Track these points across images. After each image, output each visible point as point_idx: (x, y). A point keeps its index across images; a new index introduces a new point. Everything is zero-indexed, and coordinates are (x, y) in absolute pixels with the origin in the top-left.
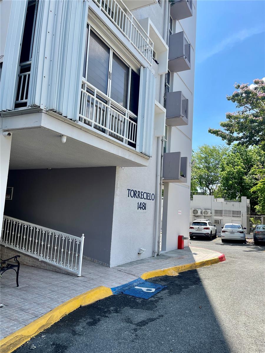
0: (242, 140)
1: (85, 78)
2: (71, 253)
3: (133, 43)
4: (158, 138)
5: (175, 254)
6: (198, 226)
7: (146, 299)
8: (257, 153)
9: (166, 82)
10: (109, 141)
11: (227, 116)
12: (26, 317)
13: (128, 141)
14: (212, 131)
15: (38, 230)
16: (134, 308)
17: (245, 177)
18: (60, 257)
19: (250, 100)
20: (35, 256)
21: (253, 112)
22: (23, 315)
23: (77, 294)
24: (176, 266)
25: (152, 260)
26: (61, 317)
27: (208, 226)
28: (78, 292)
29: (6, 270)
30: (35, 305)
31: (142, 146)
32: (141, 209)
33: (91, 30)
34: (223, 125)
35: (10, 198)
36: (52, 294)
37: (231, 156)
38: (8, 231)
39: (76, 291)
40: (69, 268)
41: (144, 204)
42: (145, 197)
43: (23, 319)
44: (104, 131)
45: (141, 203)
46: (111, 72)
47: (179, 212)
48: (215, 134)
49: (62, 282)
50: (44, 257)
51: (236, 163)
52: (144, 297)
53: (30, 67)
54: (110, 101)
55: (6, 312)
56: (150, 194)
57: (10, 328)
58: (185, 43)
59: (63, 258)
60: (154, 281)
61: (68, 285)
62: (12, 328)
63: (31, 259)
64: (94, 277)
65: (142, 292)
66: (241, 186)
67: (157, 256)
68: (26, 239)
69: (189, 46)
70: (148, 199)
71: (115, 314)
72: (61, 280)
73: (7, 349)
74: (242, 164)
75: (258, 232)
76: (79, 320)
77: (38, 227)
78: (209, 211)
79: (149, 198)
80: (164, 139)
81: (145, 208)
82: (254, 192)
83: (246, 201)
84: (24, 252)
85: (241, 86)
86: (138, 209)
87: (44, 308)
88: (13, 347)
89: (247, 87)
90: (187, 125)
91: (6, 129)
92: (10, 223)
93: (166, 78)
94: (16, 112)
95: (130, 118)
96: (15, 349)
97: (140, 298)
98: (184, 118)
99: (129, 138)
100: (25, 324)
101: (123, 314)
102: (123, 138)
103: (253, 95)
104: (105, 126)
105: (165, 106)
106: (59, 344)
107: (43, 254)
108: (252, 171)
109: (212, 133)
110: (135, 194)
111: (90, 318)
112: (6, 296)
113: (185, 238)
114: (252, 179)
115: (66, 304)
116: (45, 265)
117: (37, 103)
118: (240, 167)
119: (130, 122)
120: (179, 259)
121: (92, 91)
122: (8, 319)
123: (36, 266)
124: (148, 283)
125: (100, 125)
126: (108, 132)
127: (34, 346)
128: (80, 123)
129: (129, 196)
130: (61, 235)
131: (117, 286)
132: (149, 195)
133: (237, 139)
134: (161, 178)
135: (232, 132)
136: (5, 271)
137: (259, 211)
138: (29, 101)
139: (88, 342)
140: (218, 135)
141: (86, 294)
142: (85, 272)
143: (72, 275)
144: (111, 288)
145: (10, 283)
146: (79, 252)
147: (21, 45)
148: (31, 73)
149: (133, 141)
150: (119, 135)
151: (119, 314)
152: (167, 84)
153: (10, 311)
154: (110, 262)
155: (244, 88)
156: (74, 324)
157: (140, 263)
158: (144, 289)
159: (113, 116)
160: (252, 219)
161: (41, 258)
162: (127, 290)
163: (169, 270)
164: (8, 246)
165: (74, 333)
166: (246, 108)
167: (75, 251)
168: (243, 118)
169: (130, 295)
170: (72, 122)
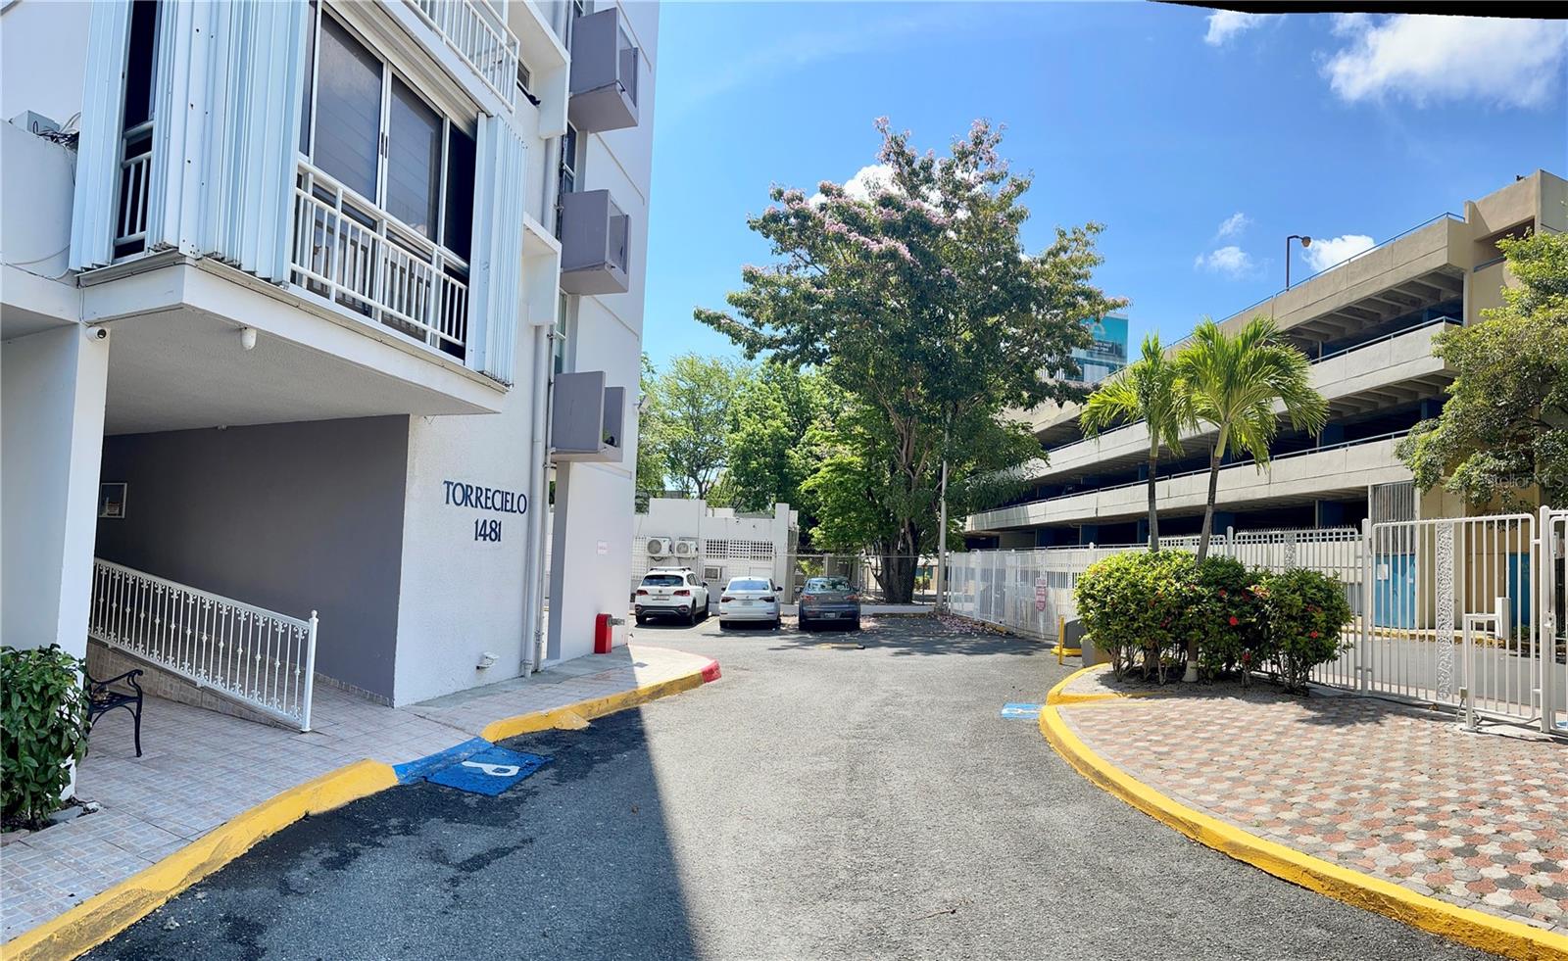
0: (784, 347)
1: (308, 155)
2: (283, 666)
3: (452, 43)
4: (537, 329)
5: (585, 666)
6: (659, 588)
7: (491, 797)
8: (823, 387)
9: (564, 161)
10: (381, 340)
11: (745, 274)
12: (155, 838)
13: (441, 339)
14: (703, 316)
15: (191, 601)
16: (457, 822)
17: (791, 452)
18: (252, 676)
19: (809, 238)
20: (185, 673)
21: (812, 271)
22: (149, 834)
23: (296, 780)
24: (584, 702)
25: (518, 687)
26: (250, 844)
27: (686, 586)
28: (299, 776)
29: (106, 710)
30: (183, 807)
31: (484, 352)
32: (485, 539)
33: (323, 11)
34: (736, 302)
35: (120, 514)
36: (228, 780)
37: (756, 389)
38: (115, 605)
39: (295, 771)
40: (278, 709)
41: (493, 524)
42: (498, 506)
43: (147, 846)
44: (366, 311)
45: (485, 521)
46: (387, 134)
47: (601, 548)
48: (712, 324)
49: (256, 745)
50: (208, 675)
51: (770, 412)
52: (487, 791)
53: (151, 138)
54: (385, 222)
55: (105, 825)
56: (513, 494)
57: (112, 869)
58: (620, 45)
59: (261, 679)
60: (517, 747)
61: (271, 756)
62: (117, 868)
63: (176, 683)
64: (348, 735)
65: (482, 778)
66: (781, 474)
67: (533, 673)
68: (161, 625)
69: (632, 56)
70: (506, 510)
71: (401, 837)
72: (254, 742)
73: (102, 925)
74: (786, 414)
75: (809, 597)
76: (300, 852)
77: (192, 591)
78: (692, 545)
79: (509, 507)
80: (556, 332)
81: (498, 537)
82: (812, 492)
83: (785, 517)
84: (157, 663)
85: (787, 194)
86: (476, 539)
87: (205, 818)
88: (119, 922)
89: (801, 200)
90: (626, 291)
91: (94, 318)
92: (120, 581)
93: (563, 150)
94: (119, 269)
95: (447, 270)
96: (125, 926)
97: (476, 793)
98: (617, 272)
99: (442, 330)
100: (153, 858)
101: (423, 838)
102: (425, 332)
103: (816, 225)
104: (370, 297)
105: (559, 235)
106: (242, 919)
107: (207, 668)
108: (810, 434)
109: (703, 321)
110: (466, 497)
111: (331, 848)
112: (106, 780)
113: (616, 622)
114: (808, 457)
115: (264, 808)
116: (214, 699)
117: (171, 240)
118: (778, 423)
119: (446, 283)
120: (594, 681)
121: (331, 194)
122: (108, 845)
123: (188, 701)
124: (499, 752)
125: (356, 294)
126: (380, 313)
127: (173, 922)
128: (293, 289)
129: (447, 502)
130: (254, 614)
131: (410, 761)
132: (509, 498)
133: (772, 343)
134: (546, 447)
135: (758, 323)
136: (103, 712)
137: (819, 543)
138: (149, 237)
139: (320, 913)
140: (719, 328)
141: (323, 780)
142: (323, 720)
143: (286, 729)
144: (394, 767)
145: (119, 748)
146: (304, 663)
147: (123, 77)
148: (152, 154)
149: (457, 337)
150: (412, 320)
151: (411, 838)
152: (566, 166)
153: (114, 822)
154: (395, 691)
155: (793, 200)
156: (285, 864)
157: (480, 696)
158: (489, 769)
159: (394, 265)
160: (805, 563)
161: (201, 680)
162: (439, 770)
163: (563, 712)
164: (115, 646)
165: (285, 888)
166: (798, 258)
167: (293, 660)
168: (788, 285)
169: (447, 786)
170: (269, 288)
